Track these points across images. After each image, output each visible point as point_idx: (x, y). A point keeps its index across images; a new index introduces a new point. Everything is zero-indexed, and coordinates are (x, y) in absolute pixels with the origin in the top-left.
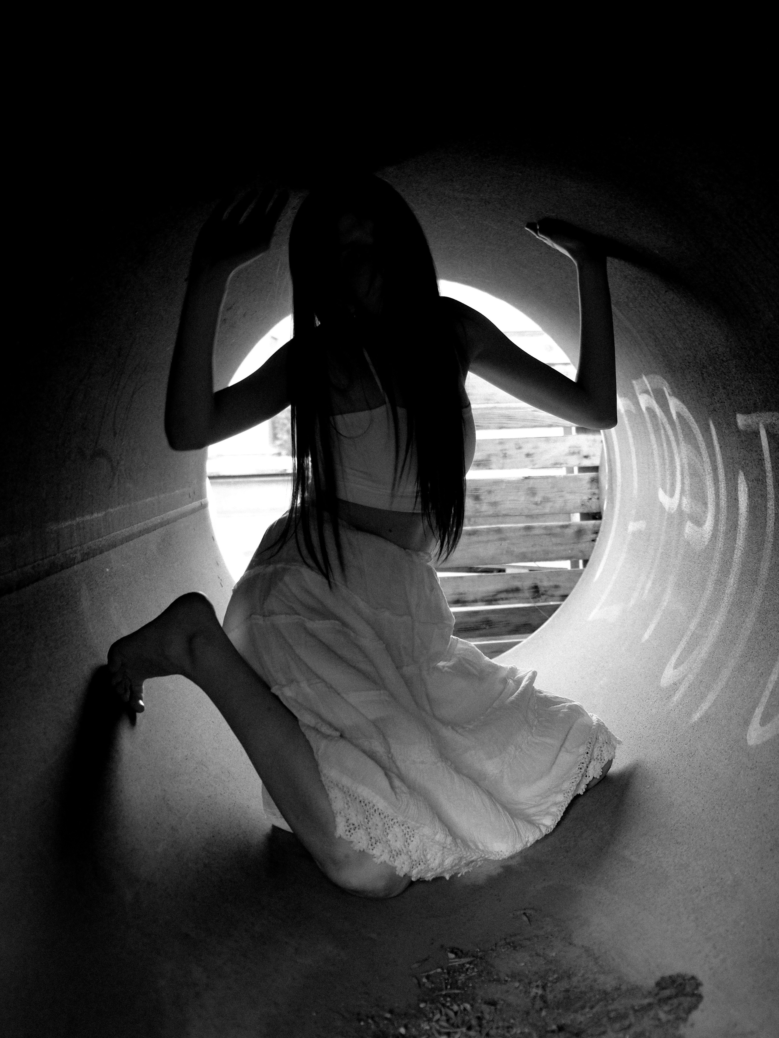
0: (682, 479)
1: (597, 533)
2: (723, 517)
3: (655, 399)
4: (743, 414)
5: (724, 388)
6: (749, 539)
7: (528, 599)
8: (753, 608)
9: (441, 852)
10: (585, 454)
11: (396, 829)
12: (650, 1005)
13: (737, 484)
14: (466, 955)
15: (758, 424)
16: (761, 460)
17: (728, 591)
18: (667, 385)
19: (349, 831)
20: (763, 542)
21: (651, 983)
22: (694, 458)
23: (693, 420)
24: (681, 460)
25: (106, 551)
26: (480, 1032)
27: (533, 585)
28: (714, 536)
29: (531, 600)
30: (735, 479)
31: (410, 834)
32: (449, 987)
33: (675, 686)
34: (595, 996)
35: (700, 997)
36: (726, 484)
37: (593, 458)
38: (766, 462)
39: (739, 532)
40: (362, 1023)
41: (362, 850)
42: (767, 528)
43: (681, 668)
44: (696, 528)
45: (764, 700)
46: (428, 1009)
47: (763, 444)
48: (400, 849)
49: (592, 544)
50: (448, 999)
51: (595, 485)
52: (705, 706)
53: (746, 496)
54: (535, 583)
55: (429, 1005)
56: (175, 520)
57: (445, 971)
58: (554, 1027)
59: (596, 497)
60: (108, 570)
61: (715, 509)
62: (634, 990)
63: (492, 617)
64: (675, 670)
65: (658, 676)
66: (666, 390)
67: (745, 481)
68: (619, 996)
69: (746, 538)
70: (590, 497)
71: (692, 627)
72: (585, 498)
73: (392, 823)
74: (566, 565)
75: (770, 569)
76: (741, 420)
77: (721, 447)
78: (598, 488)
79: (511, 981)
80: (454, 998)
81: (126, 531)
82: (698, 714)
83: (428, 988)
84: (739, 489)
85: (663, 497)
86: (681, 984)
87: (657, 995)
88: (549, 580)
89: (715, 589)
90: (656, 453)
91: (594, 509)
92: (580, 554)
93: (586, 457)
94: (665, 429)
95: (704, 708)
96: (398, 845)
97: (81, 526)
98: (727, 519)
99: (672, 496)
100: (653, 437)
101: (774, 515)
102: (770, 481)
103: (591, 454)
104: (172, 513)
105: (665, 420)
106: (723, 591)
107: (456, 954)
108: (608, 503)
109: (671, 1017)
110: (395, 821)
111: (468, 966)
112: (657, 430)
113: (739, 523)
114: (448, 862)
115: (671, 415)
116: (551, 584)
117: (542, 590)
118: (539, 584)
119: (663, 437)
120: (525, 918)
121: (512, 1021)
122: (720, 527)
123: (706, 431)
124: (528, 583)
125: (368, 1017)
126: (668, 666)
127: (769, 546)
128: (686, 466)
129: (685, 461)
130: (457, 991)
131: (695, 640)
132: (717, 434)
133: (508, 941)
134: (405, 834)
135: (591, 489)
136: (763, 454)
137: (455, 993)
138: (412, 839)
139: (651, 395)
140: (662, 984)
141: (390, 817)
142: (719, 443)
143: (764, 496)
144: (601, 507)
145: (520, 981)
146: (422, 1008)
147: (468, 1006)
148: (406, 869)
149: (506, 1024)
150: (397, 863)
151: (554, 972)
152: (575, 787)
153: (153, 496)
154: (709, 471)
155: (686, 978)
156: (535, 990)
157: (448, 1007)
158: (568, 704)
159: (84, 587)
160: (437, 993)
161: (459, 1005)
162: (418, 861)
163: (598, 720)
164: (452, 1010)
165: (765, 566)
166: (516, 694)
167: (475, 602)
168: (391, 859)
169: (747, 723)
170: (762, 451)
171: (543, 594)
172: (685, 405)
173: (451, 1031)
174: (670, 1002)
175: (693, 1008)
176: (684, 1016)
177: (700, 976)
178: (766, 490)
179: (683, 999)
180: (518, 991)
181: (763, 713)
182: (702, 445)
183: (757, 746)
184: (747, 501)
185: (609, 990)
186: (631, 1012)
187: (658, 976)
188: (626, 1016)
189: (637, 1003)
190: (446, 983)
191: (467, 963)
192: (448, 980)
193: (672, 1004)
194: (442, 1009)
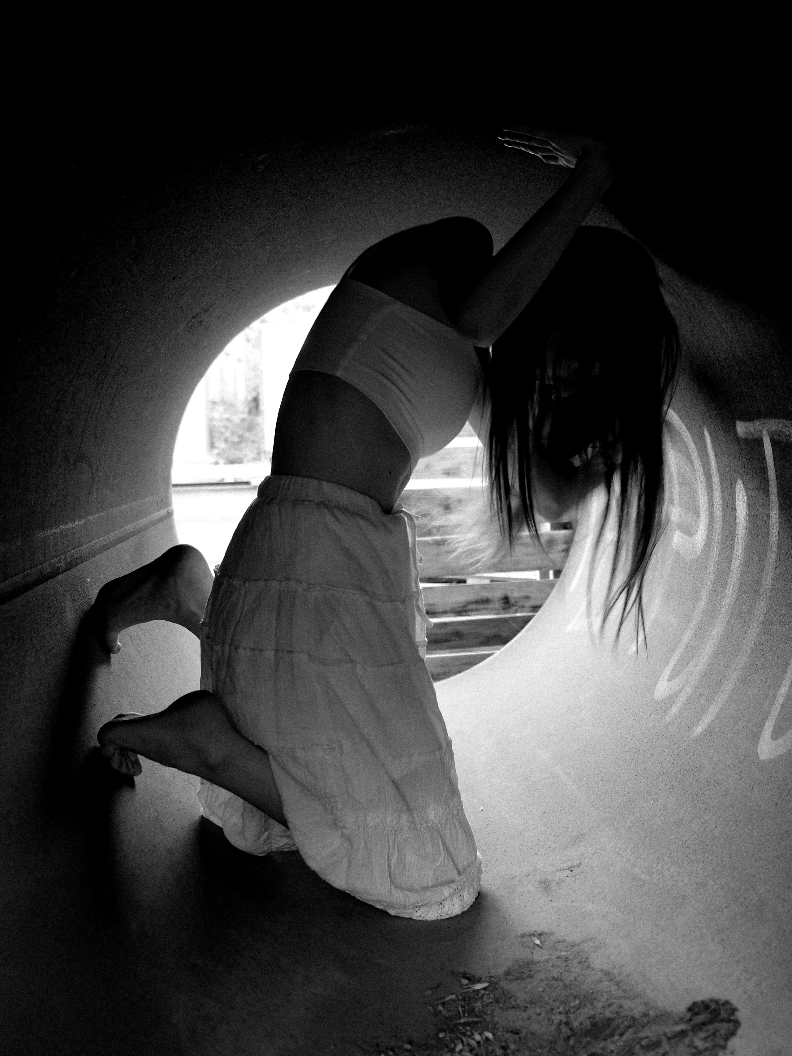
0: (670, 488)
1: (570, 543)
2: (718, 527)
4: (744, 421)
5: (724, 395)
6: (748, 549)
7: (498, 610)
8: (756, 620)
12: (684, 1031)
13: (735, 493)
14: (480, 980)
15: (761, 431)
16: (764, 468)
17: (726, 601)
20: (766, 551)
21: (681, 1008)
22: (686, 466)
23: (686, 427)
24: (669, 469)
25: (86, 560)
27: (503, 596)
28: (708, 545)
29: (502, 611)
30: (732, 486)
32: (466, 1015)
33: (671, 699)
34: (623, 1023)
35: (737, 1024)
36: (722, 492)
38: (769, 470)
39: (736, 542)
42: (770, 537)
43: (676, 680)
44: (686, 537)
45: (775, 713)
46: (447, 1038)
47: (767, 453)
49: (565, 554)
50: (468, 1028)
52: (707, 719)
53: (745, 506)
54: (505, 595)
55: (449, 1035)
56: (145, 528)
57: (460, 998)
60: (88, 580)
61: (709, 518)
62: (663, 1016)
63: (462, 629)
64: (670, 683)
65: (651, 689)
67: (744, 489)
68: (648, 1022)
69: (745, 548)
71: (686, 638)
74: (535, 575)
75: (774, 579)
76: (742, 428)
77: (716, 456)
79: (531, 1008)
80: (474, 1027)
81: (103, 540)
82: (700, 728)
83: (445, 1017)
84: (737, 497)
86: (715, 1010)
87: (690, 1020)
88: (519, 591)
89: (711, 600)
92: (551, 565)
95: (706, 721)
97: (65, 534)
98: (723, 528)
101: (778, 524)
102: (773, 489)
104: (143, 521)
106: (719, 602)
107: (469, 979)
109: (708, 1045)
111: (483, 992)
113: (737, 532)
116: (522, 594)
117: (512, 601)
118: (509, 595)
120: (536, 941)
121: (539, 1051)
122: (716, 536)
123: (700, 438)
124: (498, 594)
125: (387, 1048)
126: (661, 678)
127: (772, 556)
128: (675, 475)
129: (673, 469)
130: (475, 1019)
131: (691, 651)
132: (713, 441)
136: (766, 462)
137: (473, 1022)
140: (694, 1009)
142: (715, 451)
143: (766, 506)
145: (541, 1007)
146: (442, 1038)
147: (490, 1035)
151: (575, 997)
153: (127, 503)
154: (702, 479)
155: (719, 1003)
156: (558, 1016)
157: (469, 1036)
159: (68, 597)
160: (455, 1022)
161: (480, 1035)
164: (474, 1039)
165: (768, 577)
167: (444, 613)
169: (756, 737)
170: (765, 459)
171: (513, 605)
172: (676, 412)
174: (705, 1028)
175: (732, 1034)
176: (722, 1042)
177: (735, 1001)
178: (769, 498)
179: (717, 1025)
180: (540, 1018)
181: (774, 727)
182: (695, 455)
183: (770, 761)
184: (746, 510)
185: (637, 1016)
186: (664, 1039)
187: (688, 1001)
188: (659, 1044)
189: (669, 1030)
190: (463, 1010)
191: (482, 989)
192: (464, 1007)
193: (708, 1031)
194: (463, 1039)
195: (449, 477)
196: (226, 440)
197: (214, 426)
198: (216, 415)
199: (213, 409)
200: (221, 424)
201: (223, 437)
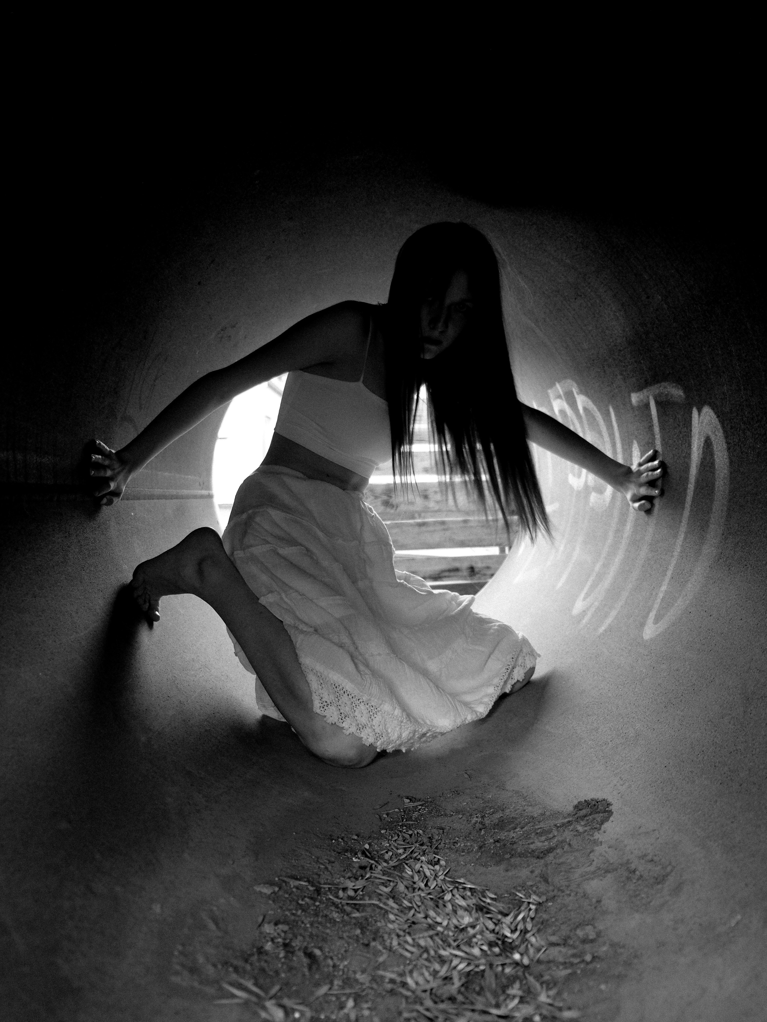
3: (566, 401)
4: (636, 392)
5: (621, 374)
7: (466, 577)
8: (646, 543)
9: (399, 727)
11: (362, 707)
12: (569, 822)
13: (632, 452)
14: (419, 800)
15: (648, 397)
16: (651, 426)
17: (626, 535)
18: (575, 385)
19: (323, 708)
21: (570, 809)
23: (596, 410)
25: (132, 500)
26: (431, 846)
27: (470, 567)
28: (614, 497)
29: (469, 578)
30: (630, 448)
31: (373, 711)
32: (405, 820)
33: (584, 612)
34: (524, 820)
35: (610, 813)
36: (623, 454)
38: (655, 428)
40: (334, 841)
41: (334, 723)
43: (588, 600)
44: (598, 497)
45: (656, 606)
46: (388, 833)
47: (652, 413)
48: (365, 723)
50: (405, 828)
52: (609, 621)
54: (471, 564)
55: (388, 831)
57: (402, 810)
58: (491, 841)
60: (133, 514)
62: (556, 814)
64: (584, 602)
65: (570, 609)
66: (575, 391)
67: (638, 448)
68: (544, 819)
71: (597, 568)
73: (359, 703)
74: (494, 551)
76: (635, 398)
77: (618, 426)
79: (455, 815)
80: (409, 827)
81: (147, 491)
82: (603, 627)
83: (388, 821)
84: (633, 455)
85: (572, 481)
86: (595, 805)
87: (575, 815)
88: (483, 563)
89: (615, 537)
92: (506, 542)
96: (364, 720)
99: (579, 476)
105: (574, 417)
106: (621, 537)
107: (410, 800)
109: (587, 828)
110: (361, 700)
111: (420, 807)
114: (405, 735)
115: (579, 411)
116: (484, 565)
117: (476, 570)
118: (474, 565)
120: (466, 776)
121: (457, 839)
123: (607, 416)
124: (466, 565)
125: (338, 837)
126: (578, 600)
130: (411, 823)
131: (600, 577)
132: (616, 415)
133: (453, 790)
134: (369, 712)
136: (652, 421)
137: (409, 824)
138: (375, 716)
139: (562, 400)
140: (578, 807)
141: (357, 698)
142: (617, 423)
145: (462, 815)
146: (382, 833)
147: (421, 832)
148: (371, 741)
149: (453, 841)
150: (363, 735)
151: (490, 808)
152: (503, 685)
154: (609, 448)
155: (599, 801)
156: (475, 819)
157: (404, 833)
158: (498, 624)
159: (113, 519)
160: (395, 824)
161: (413, 831)
162: (380, 733)
163: (523, 636)
164: (407, 834)
166: (456, 611)
168: (358, 731)
169: (643, 624)
170: (651, 419)
171: (478, 573)
172: (589, 399)
173: (406, 846)
174: (587, 818)
175: (607, 819)
176: (598, 826)
177: (610, 798)
179: (596, 815)
180: (461, 820)
181: (656, 615)
182: (604, 429)
183: (651, 639)
185: (536, 816)
186: (554, 828)
187: (576, 802)
188: (550, 831)
189: (559, 822)
190: (402, 818)
191: (420, 805)
192: (404, 816)
193: (588, 820)
194: (400, 834)
195: (427, 473)
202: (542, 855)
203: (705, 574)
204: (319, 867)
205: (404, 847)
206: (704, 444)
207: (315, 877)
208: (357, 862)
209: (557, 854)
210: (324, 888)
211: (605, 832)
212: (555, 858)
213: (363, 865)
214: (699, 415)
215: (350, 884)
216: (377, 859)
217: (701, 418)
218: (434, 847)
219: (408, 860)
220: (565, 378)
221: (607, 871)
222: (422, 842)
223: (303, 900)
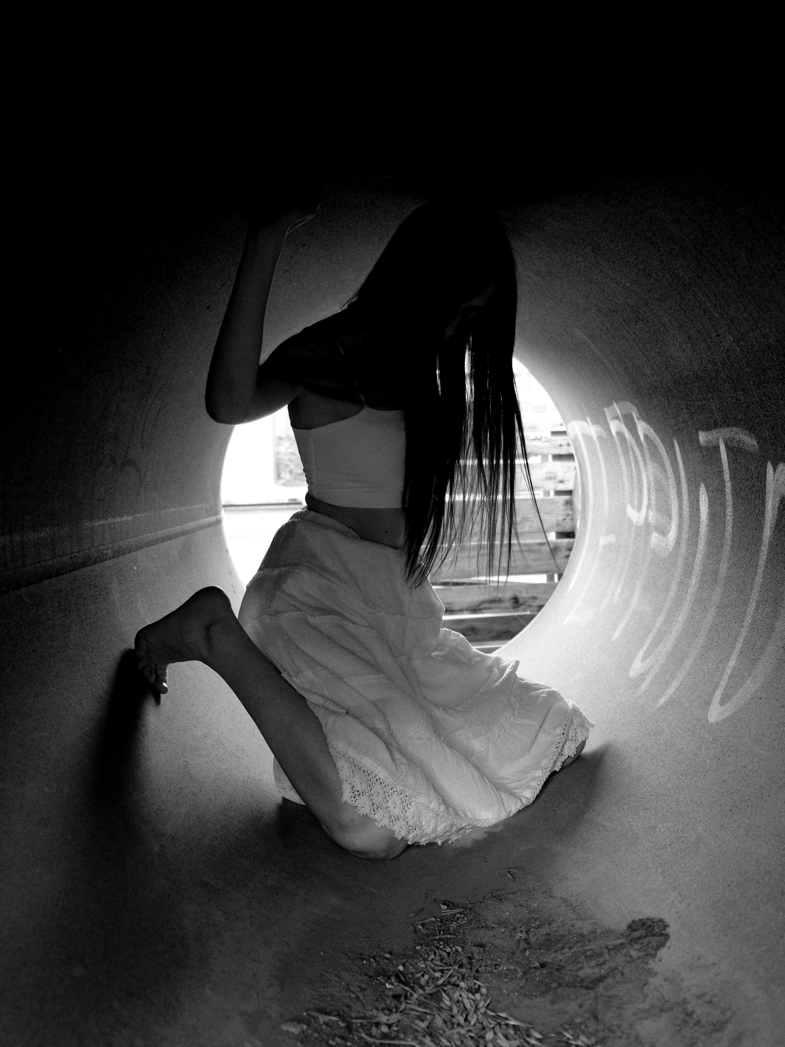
0: (649, 495)
1: (570, 550)
2: (686, 526)
3: (625, 423)
4: (704, 431)
5: (687, 409)
6: (709, 544)
7: (509, 608)
8: (714, 604)
10: (560, 479)
11: (395, 797)
12: (622, 944)
13: (699, 495)
14: (457, 906)
15: (718, 439)
16: (721, 472)
17: (691, 590)
18: (635, 409)
19: (354, 798)
20: (722, 545)
21: (623, 926)
22: (660, 475)
23: (659, 440)
24: (648, 478)
25: (134, 551)
26: (471, 969)
27: (513, 596)
28: (678, 543)
29: (511, 610)
30: (697, 490)
31: (407, 801)
32: (442, 933)
33: (643, 676)
34: (573, 938)
35: (667, 936)
36: (689, 496)
37: (567, 482)
38: (725, 473)
39: (700, 538)
40: (365, 962)
41: (365, 814)
42: (726, 532)
43: (648, 661)
44: (661, 537)
45: (723, 683)
46: (423, 950)
47: (723, 458)
48: (399, 815)
49: (565, 560)
50: (442, 943)
51: (569, 507)
52: (670, 691)
53: (707, 506)
54: (515, 595)
55: (424, 947)
56: (193, 530)
57: (438, 920)
58: (537, 964)
59: (570, 518)
60: (135, 568)
61: (679, 519)
62: (608, 933)
63: (477, 625)
64: (643, 663)
65: (627, 669)
66: (635, 415)
67: (706, 492)
68: (595, 938)
69: (707, 543)
70: (564, 518)
71: (658, 623)
72: (560, 518)
73: (392, 792)
74: (542, 579)
75: (729, 568)
76: (703, 437)
77: (684, 463)
78: (572, 509)
79: (497, 928)
80: (447, 942)
81: (150, 536)
82: (663, 699)
83: (423, 934)
84: (700, 499)
85: (631, 513)
86: (650, 926)
87: (628, 936)
88: (527, 592)
89: (679, 590)
90: (625, 473)
91: (567, 527)
92: (555, 569)
93: (561, 482)
94: (633, 449)
95: (669, 693)
96: (397, 811)
97: (112, 526)
98: (689, 527)
99: (639, 510)
100: (622, 459)
101: (732, 520)
102: (728, 490)
103: (565, 479)
104: (192, 524)
105: (633, 442)
106: (685, 591)
107: (448, 906)
108: (581, 522)
109: (641, 954)
110: (394, 790)
111: (459, 915)
112: (626, 453)
113: (700, 530)
114: (441, 828)
115: (639, 437)
116: (530, 595)
117: (521, 601)
118: (518, 595)
119: (632, 458)
120: (510, 876)
121: (499, 960)
122: (683, 535)
123: (670, 449)
124: (509, 595)
125: (369, 956)
126: (636, 659)
127: (727, 549)
128: (653, 483)
129: (651, 478)
130: (449, 936)
131: (661, 635)
132: (681, 451)
133: (495, 894)
134: (403, 802)
135: (565, 510)
136: (722, 466)
137: (447, 938)
138: (409, 806)
139: (620, 421)
140: (632, 927)
141: (390, 786)
142: (682, 459)
143: (723, 505)
144: (574, 527)
145: (505, 927)
146: (418, 950)
147: (459, 949)
148: (403, 833)
149: (495, 963)
150: (396, 828)
151: (536, 919)
152: (552, 764)
153: (176, 507)
154: (673, 485)
155: (654, 921)
156: (519, 934)
157: (441, 949)
158: (547, 690)
159: (115, 580)
160: (431, 938)
161: (451, 948)
162: (414, 826)
163: (574, 706)
164: (445, 951)
165: (724, 566)
166: (500, 680)
167: (461, 611)
168: (391, 823)
169: (708, 703)
170: (721, 463)
171: (522, 605)
172: (652, 427)
173: (444, 968)
174: (641, 941)
175: (661, 945)
176: (653, 952)
177: (667, 919)
178: (725, 498)
179: (650, 938)
180: (504, 936)
181: (722, 695)
182: (667, 463)
183: (717, 723)
184: (707, 510)
185: (586, 933)
186: (606, 951)
187: (629, 920)
188: (601, 955)
189: (612, 943)
190: (439, 929)
191: (458, 913)
192: (441, 927)
193: (642, 944)
194: (436, 951)
196: (291, 472)
197: (280, 459)
198: (282, 449)
199: (279, 445)
200: (287, 458)
201: (288, 469)
202: (592, 985)
203: (778, 655)
204: (350, 996)
205: (441, 968)
206: (779, 504)
207: (346, 1009)
208: (390, 989)
209: (609, 984)
210: (356, 1023)
211: (660, 960)
212: (605, 988)
213: (397, 993)
214: (774, 471)
215: (383, 1018)
216: (412, 985)
217: (777, 475)
218: (474, 969)
219: (445, 986)
220: (624, 399)
221: (662, 1011)
222: (460, 963)
223: (333, 1040)
